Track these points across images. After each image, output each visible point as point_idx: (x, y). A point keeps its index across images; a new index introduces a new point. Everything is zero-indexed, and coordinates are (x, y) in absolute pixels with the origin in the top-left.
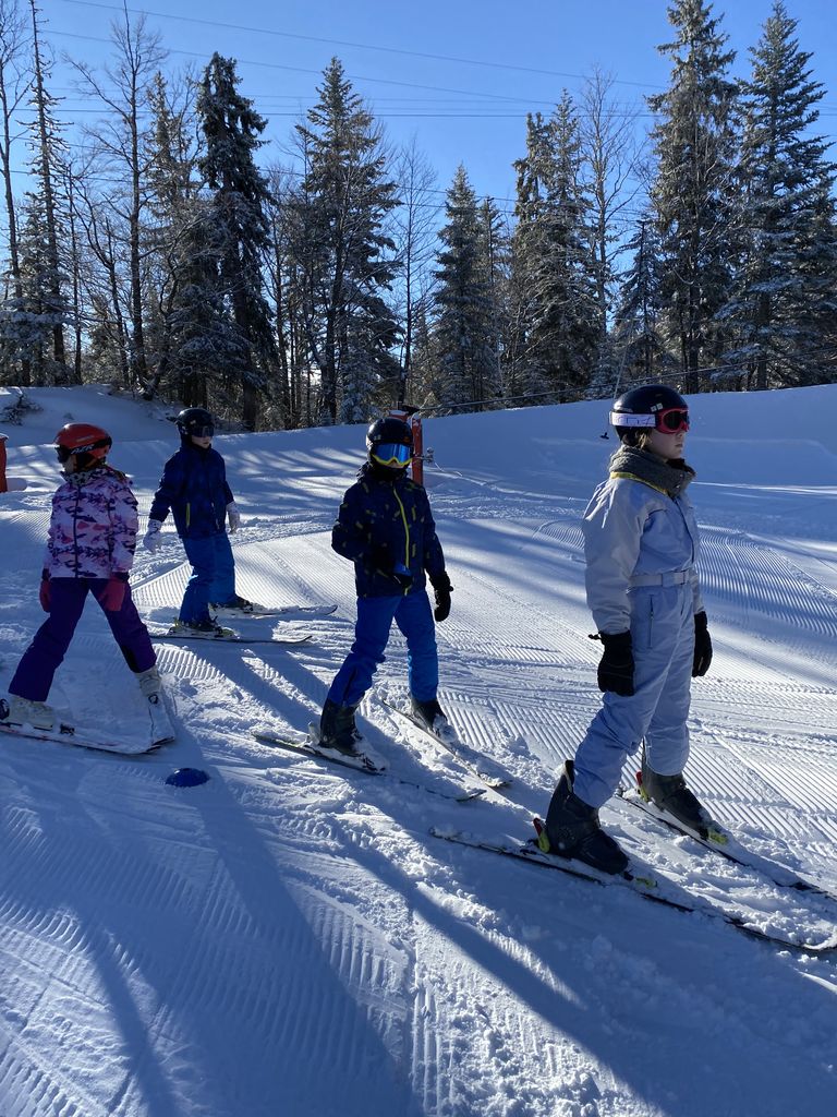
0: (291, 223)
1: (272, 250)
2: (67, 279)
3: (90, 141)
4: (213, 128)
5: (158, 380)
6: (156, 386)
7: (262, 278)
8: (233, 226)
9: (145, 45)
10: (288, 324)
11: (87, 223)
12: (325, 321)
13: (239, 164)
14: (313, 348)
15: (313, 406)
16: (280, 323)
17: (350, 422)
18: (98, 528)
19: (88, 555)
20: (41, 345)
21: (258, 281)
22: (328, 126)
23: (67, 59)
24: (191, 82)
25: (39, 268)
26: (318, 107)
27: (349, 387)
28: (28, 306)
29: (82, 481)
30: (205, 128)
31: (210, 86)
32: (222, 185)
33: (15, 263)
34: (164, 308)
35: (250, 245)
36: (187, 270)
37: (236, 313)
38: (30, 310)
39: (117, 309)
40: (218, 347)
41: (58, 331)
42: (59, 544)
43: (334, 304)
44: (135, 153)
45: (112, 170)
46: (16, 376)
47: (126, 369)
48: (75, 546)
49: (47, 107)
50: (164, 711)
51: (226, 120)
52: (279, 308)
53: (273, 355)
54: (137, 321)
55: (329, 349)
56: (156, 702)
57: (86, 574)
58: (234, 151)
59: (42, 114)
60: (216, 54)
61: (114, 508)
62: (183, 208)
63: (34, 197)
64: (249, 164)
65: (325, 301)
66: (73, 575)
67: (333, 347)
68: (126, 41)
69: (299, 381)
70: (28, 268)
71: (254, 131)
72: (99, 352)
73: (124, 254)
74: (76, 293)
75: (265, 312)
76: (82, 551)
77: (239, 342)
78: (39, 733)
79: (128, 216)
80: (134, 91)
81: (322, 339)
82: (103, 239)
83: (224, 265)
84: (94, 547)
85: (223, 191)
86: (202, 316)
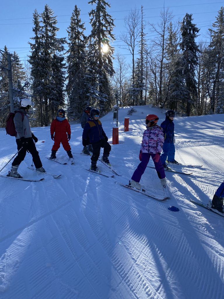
0: (204, 57)
1: (198, 65)
2: (144, 79)
3: (153, 43)
4: (184, 34)
5: (164, 103)
6: (164, 105)
7: (194, 73)
8: (188, 60)
9: (168, 15)
10: (201, 86)
11: (150, 64)
12: (213, 84)
13: (191, 43)
14: (208, 92)
15: (207, 109)
16: (199, 86)
17: (219, 113)
18: (154, 141)
19: (152, 148)
20: (137, 95)
21: (194, 75)
22: (218, 27)
23: (149, 23)
24: (179, 23)
25: (139, 77)
26: (216, 22)
27: (219, 103)
28: (135, 86)
29: (151, 129)
30: (182, 34)
31: (184, 23)
32: (185, 49)
33: (133, 76)
34: (168, 84)
35: (192, 65)
36: (174, 73)
37: (187, 84)
38: (136, 87)
39: (156, 85)
40: (181, 93)
41: (142, 91)
42: (145, 144)
43: (216, 79)
44: (163, 44)
45: (157, 50)
46: (131, 103)
47: (157, 101)
48: (149, 145)
49: (143, 36)
50: (167, 190)
51: (188, 31)
52: (199, 81)
53: (196, 95)
54: (160, 88)
55: (214, 92)
56: (165, 187)
57: (151, 152)
58: (190, 39)
59: (142, 38)
60: (187, 14)
61: (158, 136)
62: (174, 57)
63: (139, 59)
64: (194, 42)
65: (213, 78)
66: (148, 152)
67: (215, 92)
68: (163, 16)
69: (203, 102)
70: (136, 77)
71: (196, 33)
72: (150, 97)
73: (158, 71)
74: (146, 82)
75: (195, 83)
76: (150, 147)
77: (187, 92)
78: (137, 190)
79: (160, 61)
80: (164, 28)
81: (211, 89)
82: (154, 67)
83: (185, 71)
84: (153, 146)
85: (186, 51)
86: (177, 85)
